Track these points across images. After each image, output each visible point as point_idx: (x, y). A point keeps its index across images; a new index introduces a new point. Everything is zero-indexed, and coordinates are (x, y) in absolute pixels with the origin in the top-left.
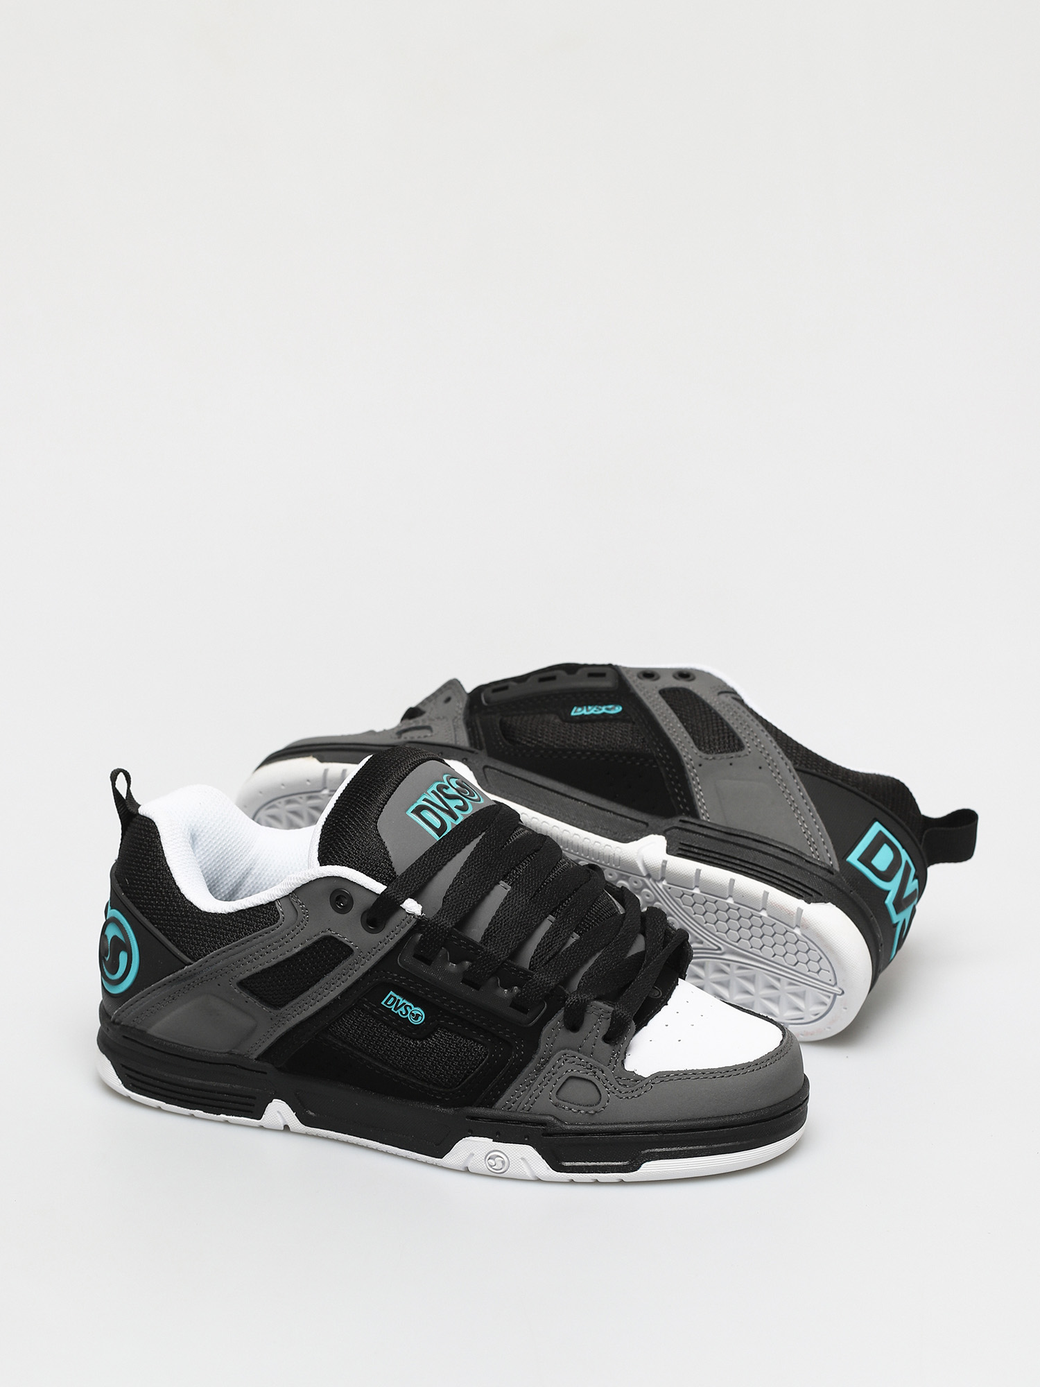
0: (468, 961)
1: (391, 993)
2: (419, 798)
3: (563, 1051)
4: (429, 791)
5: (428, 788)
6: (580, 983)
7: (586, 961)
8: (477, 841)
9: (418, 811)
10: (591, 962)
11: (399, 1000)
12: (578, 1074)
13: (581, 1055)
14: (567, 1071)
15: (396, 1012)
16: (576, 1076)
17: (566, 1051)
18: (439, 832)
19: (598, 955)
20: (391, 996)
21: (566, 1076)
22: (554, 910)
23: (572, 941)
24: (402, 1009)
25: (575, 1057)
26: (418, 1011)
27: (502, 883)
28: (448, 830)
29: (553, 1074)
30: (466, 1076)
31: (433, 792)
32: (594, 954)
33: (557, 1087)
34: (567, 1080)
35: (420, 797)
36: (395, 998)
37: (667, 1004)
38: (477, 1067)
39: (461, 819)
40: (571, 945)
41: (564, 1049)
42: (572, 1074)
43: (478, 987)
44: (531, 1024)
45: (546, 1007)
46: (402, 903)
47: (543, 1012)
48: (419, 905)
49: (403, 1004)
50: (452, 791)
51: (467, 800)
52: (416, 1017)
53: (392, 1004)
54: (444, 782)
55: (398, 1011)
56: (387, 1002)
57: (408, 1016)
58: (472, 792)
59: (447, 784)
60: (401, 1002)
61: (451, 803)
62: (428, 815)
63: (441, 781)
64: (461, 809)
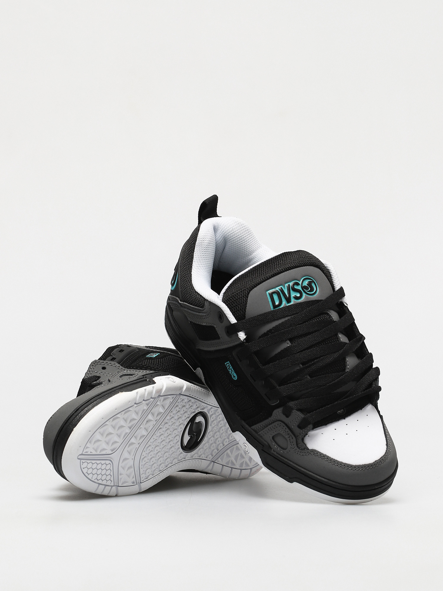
0: (254, 368)
1: (228, 362)
2: (278, 287)
4: (286, 285)
5: (287, 283)
9: (272, 293)
11: (230, 367)
13: (286, 428)
14: (279, 430)
16: (282, 434)
17: (281, 423)
18: (276, 307)
24: (231, 370)
25: (284, 427)
26: (235, 375)
27: (288, 342)
28: (282, 306)
29: (274, 429)
30: (245, 410)
33: (274, 434)
34: (278, 433)
38: (249, 409)
39: (292, 303)
41: (281, 421)
43: (255, 381)
44: (272, 405)
45: (278, 402)
46: (238, 332)
47: (277, 403)
48: (245, 336)
49: (231, 369)
50: (299, 288)
51: (304, 294)
52: (234, 377)
53: (228, 366)
54: (300, 281)
55: (229, 370)
56: (226, 364)
57: (232, 374)
58: (312, 290)
59: (300, 283)
60: (231, 368)
61: (293, 294)
62: (275, 297)
63: (298, 280)
64: (296, 298)
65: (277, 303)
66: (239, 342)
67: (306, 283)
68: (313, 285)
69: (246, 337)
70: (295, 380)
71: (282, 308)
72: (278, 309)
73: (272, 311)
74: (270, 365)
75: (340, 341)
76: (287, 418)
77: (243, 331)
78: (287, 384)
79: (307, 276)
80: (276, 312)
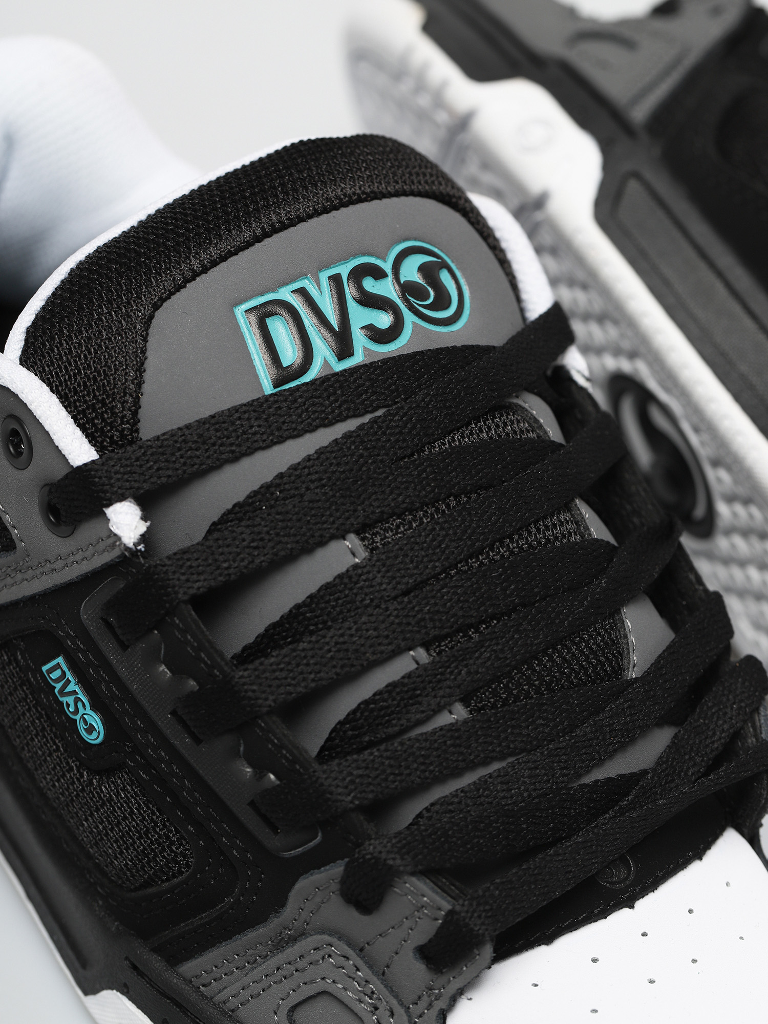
0: (195, 680)
1: (60, 660)
2: (288, 284)
3: (326, 938)
4: (324, 276)
5: (328, 266)
6: (420, 815)
7: (457, 773)
8: (352, 425)
9: (263, 314)
10: (468, 779)
11: (69, 682)
12: (342, 995)
13: (360, 963)
14: (323, 979)
15: (61, 699)
16: (339, 996)
17: (334, 940)
18: (283, 375)
19: (496, 766)
20: (58, 666)
21: (319, 986)
22: (439, 639)
23: (445, 719)
24: (70, 700)
25: (348, 959)
26: (95, 720)
27: (352, 541)
28: (307, 378)
29: (297, 971)
30: (147, 884)
31: (336, 280)
32: (485, 763)
33: (295, 999)
34: (319, 994)
35: (294, 280)
36: (64, 673)
37: (632, 907)
38: (168, 880)
39: (358, 358)
40: (434, 732)
41: (331, 932)
42: (331, 988)
43: (197, 741)
44: (287, 854)
45: (319, 838)
46: (109, 505)
47: (312, 844)
48: (143, 522)
49: (75, 692)
50: (387, 288)
51: (409, 318)
52: (90, 729)
53: (57, 680)
54: (384, 259)
55: (64, 700)
56: (51, 671)
57: (78, 717)
58: (442, 301)
59: (387, 267)
60: (72, 687)
61: (360, 317)
62: (280, 329)
63: (378, 257)
64: (377, 335)
65: (290, 354)
66: (116, 553)
67: (411, 271)
68: (445, 277)
69: (148, 528)
70: (397, 729)
71: (313, 382)
72: (298, 387)
73: (267, 398)
74: (273, 660)
75: (590, 535)
76: (365, 919)
77: (129, 499)
78: (360, 751)
79: (415, 239)
80: (285, 401)
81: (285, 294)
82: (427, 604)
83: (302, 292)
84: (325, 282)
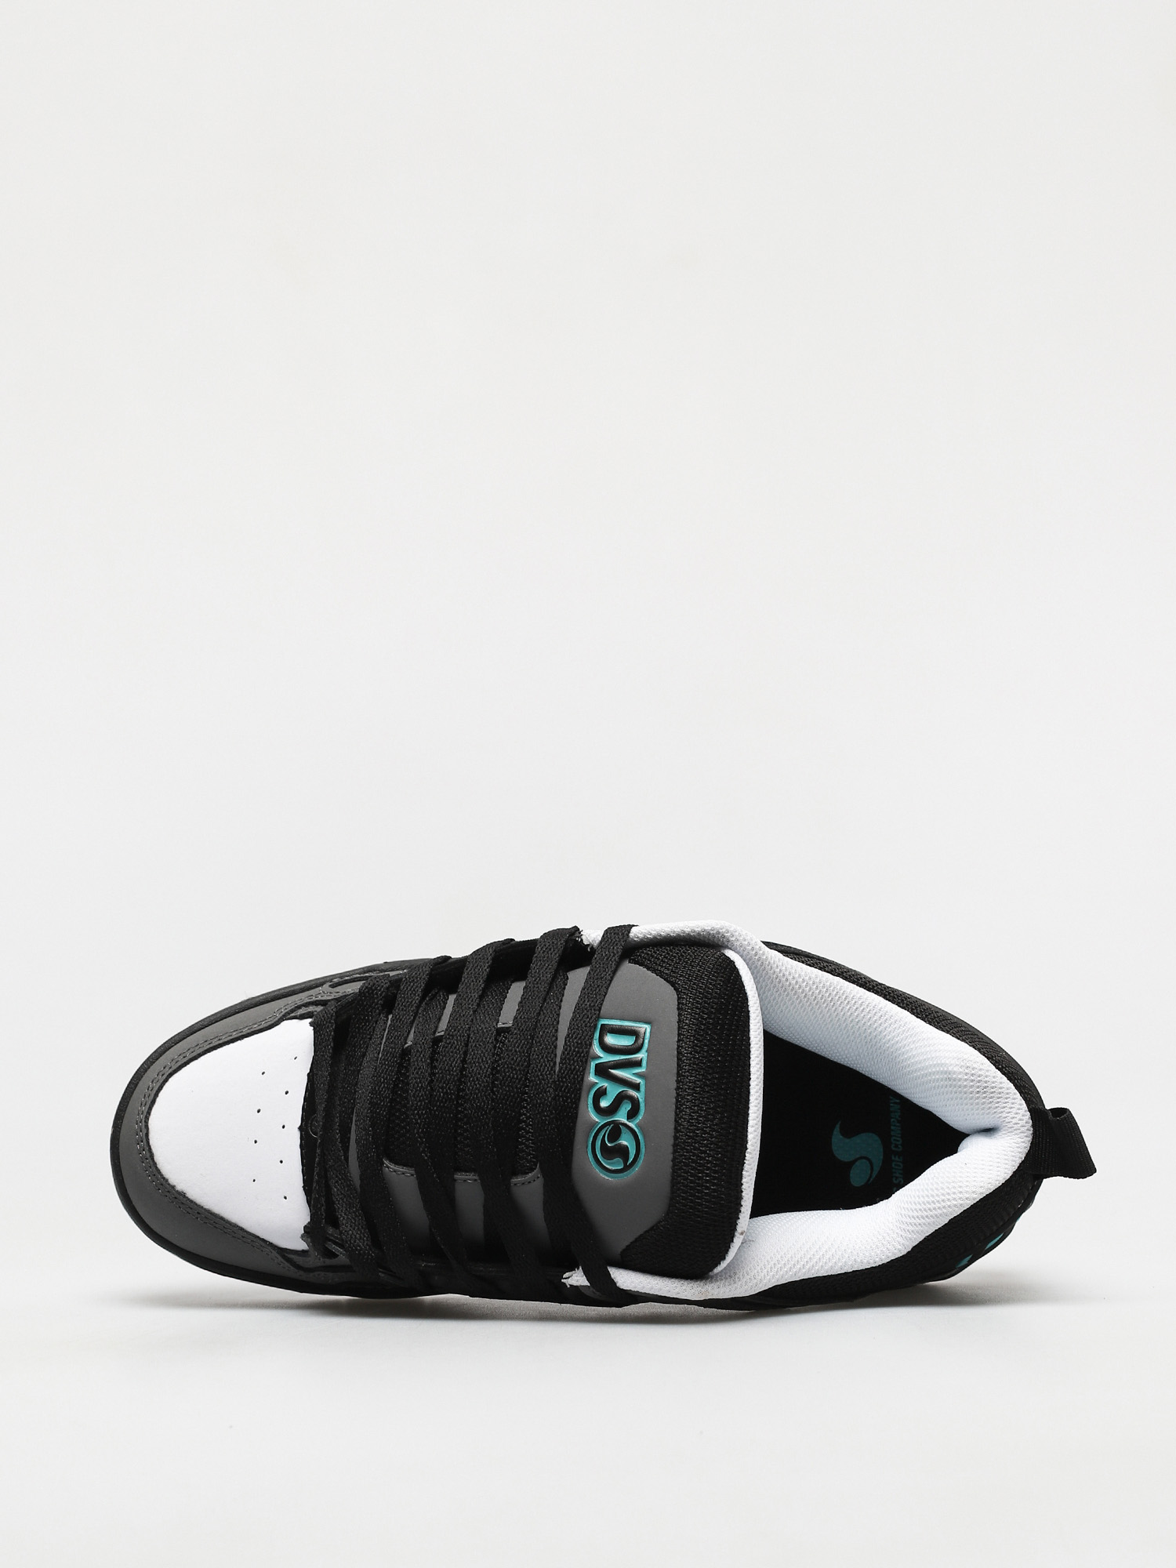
2: (648, 1058)
4: (642, 1082)
5: (646, 1087)
9: (638, 1037)
28: (596, 1044)
31: (638, 1088)
35: (648, 1063)
39: (592, 1078)
50: (621, 1117)
51: (601, 1121)
54: (637, 1124)
58: (605, 1152)
59: (633, 1124)
61: (613, 1090)
62: (626, 1041)
63: (640, 1122)
64: (600, 1094)
65: (610, 1040)
72: (594, 1036)
73: (598, 1019)
79: (645, 1155)
80: (589, 1022)
81: (642, 1055)
82: (457, 1044)
83: (638, 1064)
84: (638, 1080)
